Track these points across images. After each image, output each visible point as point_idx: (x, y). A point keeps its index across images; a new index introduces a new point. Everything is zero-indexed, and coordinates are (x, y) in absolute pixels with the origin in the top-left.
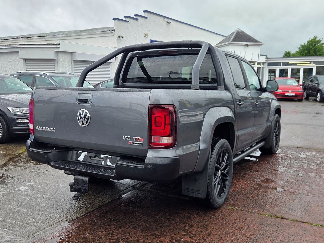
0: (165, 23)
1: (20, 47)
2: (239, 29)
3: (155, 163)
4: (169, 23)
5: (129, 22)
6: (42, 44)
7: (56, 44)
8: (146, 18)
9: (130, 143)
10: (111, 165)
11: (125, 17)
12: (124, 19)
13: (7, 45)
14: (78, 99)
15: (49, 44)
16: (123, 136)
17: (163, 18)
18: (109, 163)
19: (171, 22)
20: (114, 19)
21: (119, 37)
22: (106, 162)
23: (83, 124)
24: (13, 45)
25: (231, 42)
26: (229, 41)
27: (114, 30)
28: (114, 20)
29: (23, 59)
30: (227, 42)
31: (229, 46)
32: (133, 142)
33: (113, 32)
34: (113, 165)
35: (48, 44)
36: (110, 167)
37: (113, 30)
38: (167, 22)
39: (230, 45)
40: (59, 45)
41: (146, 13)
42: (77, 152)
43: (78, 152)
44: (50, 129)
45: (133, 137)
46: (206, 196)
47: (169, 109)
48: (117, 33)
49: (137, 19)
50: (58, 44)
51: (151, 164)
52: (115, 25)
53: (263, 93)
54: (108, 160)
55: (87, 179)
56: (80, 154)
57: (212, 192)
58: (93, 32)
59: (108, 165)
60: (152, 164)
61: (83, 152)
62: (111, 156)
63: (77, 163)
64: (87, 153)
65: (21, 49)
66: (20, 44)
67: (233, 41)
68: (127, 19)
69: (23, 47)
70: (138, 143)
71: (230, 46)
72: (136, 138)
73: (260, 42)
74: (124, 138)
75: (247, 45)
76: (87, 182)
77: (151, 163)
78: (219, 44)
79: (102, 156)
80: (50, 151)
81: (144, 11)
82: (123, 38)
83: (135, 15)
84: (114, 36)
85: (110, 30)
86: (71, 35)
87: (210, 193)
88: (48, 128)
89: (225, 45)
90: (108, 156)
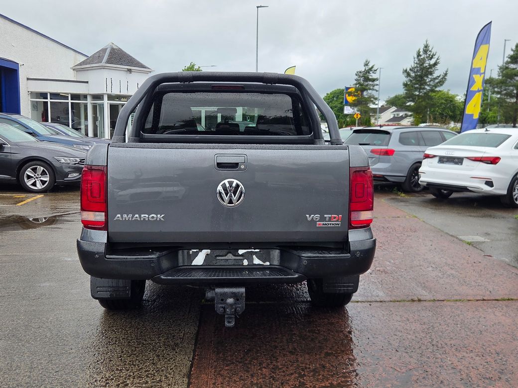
3: (363, 248)
9: (319, 224)
10: (261, 263)
14: (218, 164)
16: (308, 216)
18: (257, 261)
22: (250, 260)
23: (231, 202)
25: (105, 63)
26: (101, 62)
30: (98, 63)
31: (102, 70)
32: (324, 223)
34: (264, 262)
36: (261, 267)
42: (188, 253)
43: (191, 252)
44: (153, 217)
45: (325, 216)
51: (359, 251)
54: (254, 256)
55: (243, 290)
56: (196, 254)
59: (255, 265)
61: (201, 250)
62: (259, 250)
63: (193, 269)
64: (209, 251)
67: (109, 62)
70: (334, 223)
71: (105, 70)
72: (330, 216)
73: (149, 68)
75: (130, 71)
76: (244, 295)
77: (359, 249)
78: (80, 64)
79: (241, 252)
88: (147, 216)
89: (94, 68)
90: (253, 250)
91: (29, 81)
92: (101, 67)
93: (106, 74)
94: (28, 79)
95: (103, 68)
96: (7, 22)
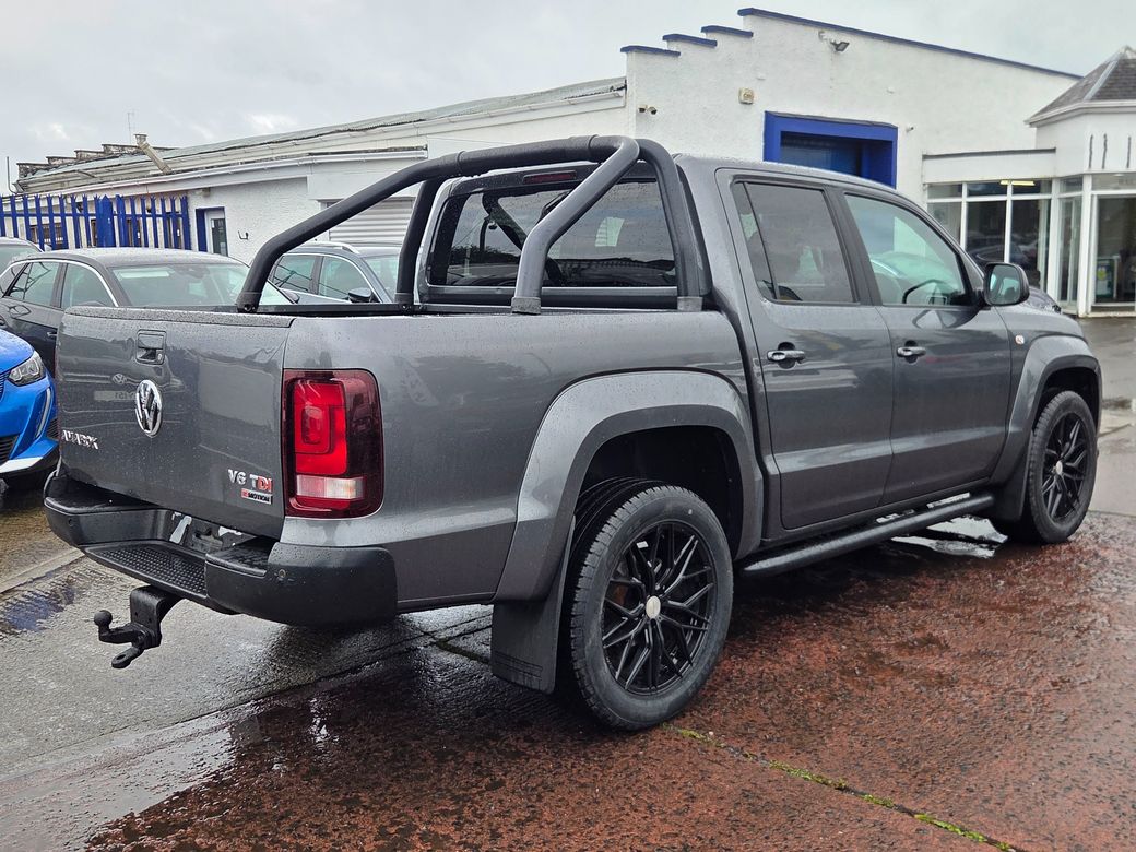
0: (825, 47)
1: (310, 164)
2: (1128, 48)
3: (295, 564)
4: (839, 47)
5: (679, 54)
6: (375, 151)
7: (417, 148)
8: (749, 35)
9: (245, 494)
11: (666, 38)
12: (664, 46)
13: (277, 159)
15: (396, 150)
16: (231, 472)
17: (815, 31)
19: (848, 44)
20: (623, 50)
21: (642, 110)
23: (147, 426)
24: (293, 157)
25: (1092, 100)
26: (1080, 99)
27: (625, 87)
28: (624, 54)
29: (319, 201)
30: (1075, 101)
31: (1083, 118)
32: (251, 492)
33: (622, 93)
35: (390, 150)
37: (621, 89)
38: (834, 44)
39: (1086, 113)
40: (426, 149)
41: (749, 18)
42: (169, 517)
43: (173, 517)
44: (89, 441)
45: (250, 476)
46: (553, 685)
47: (342, 385)
48: (637, 96)
49: (714, 44)
50: (422, 148)
51: (286, 568)
52: (628, 71)
53: (981, 312)
55: (156, 603)
56: (177, 522)
57: (587, 671)
58: (559, 100)
60: (289, 569)
62: (241, 534)
63: (169, 548)
64: (190, 519)
65: (314, 169)
66: (310, 154)
67: (1100, 96)
68: (674, 47)
69: (320, 163)
70: (262, 494)
71: (1088, 117)
72: (257, 478)
74: (232, 477)
77: (287, 564)
78: (1044, 110)
79: (221, 531)
80: (84, 509)
81: (743, 13)
82: (654, 112)
83: (705, 30)
84: (624, 107)
85: (612, 88)
86: (493, 112)
87: (582, 677)
89: (1067, 116)
90: (235, 532)
91: (929, 162)
92: (1080, 111)
93: (1091, 127)
94: (926, 157)
95: (1086, 112)
96: (880, 43)
